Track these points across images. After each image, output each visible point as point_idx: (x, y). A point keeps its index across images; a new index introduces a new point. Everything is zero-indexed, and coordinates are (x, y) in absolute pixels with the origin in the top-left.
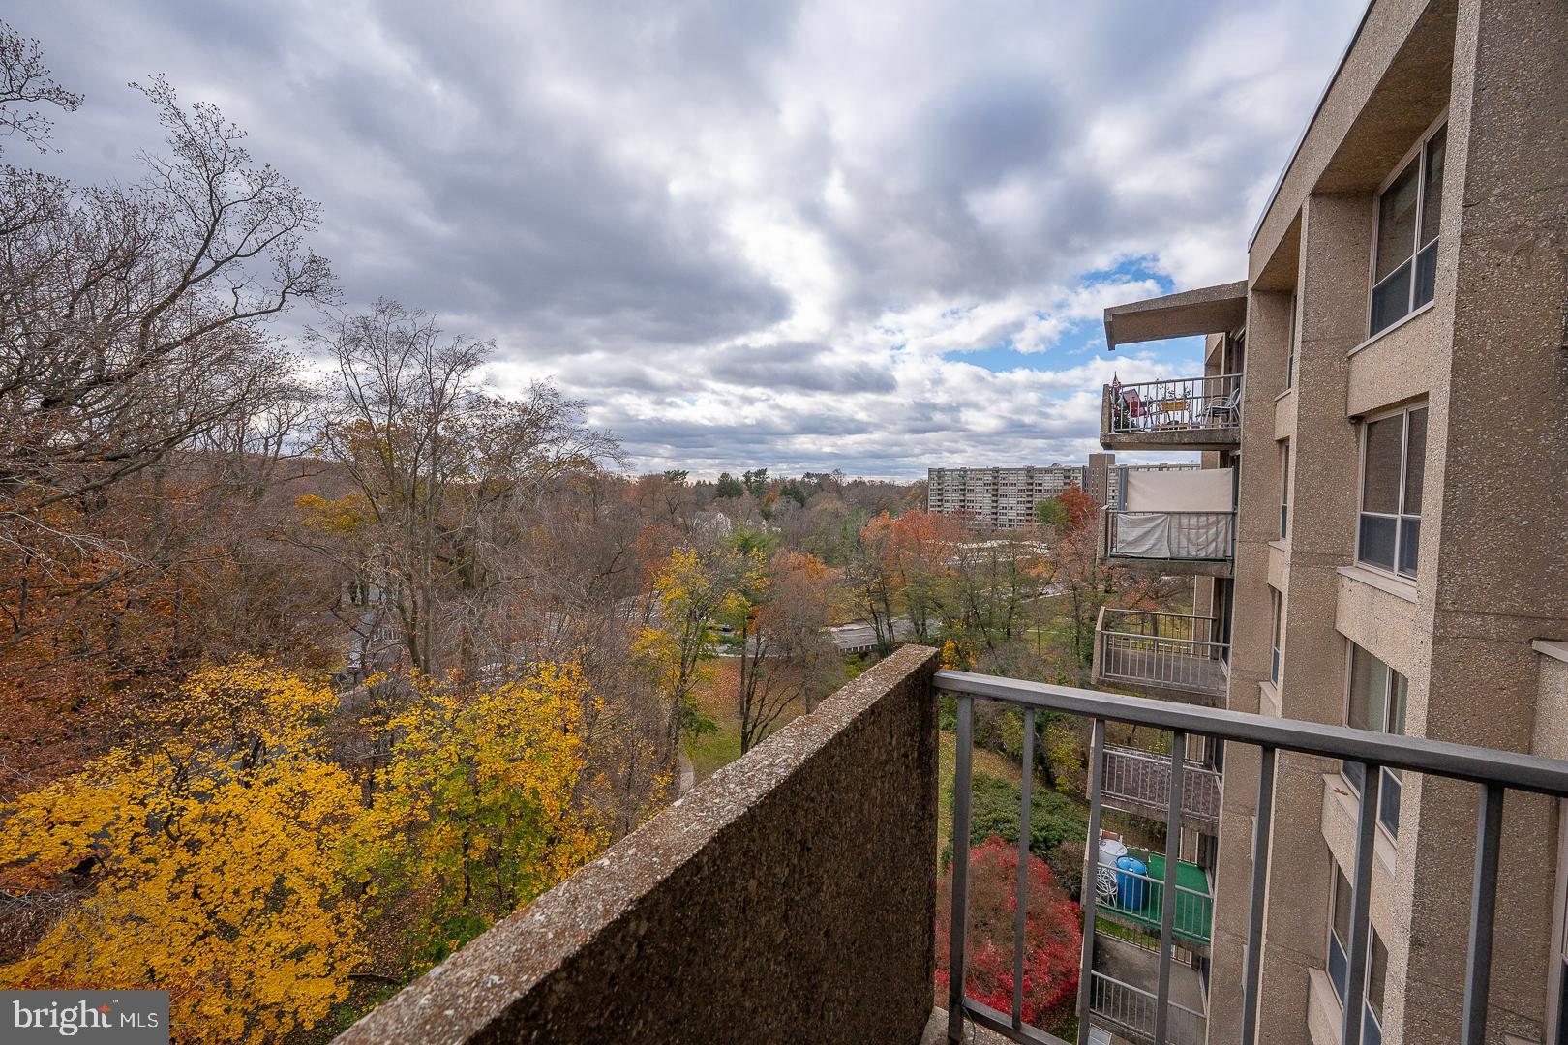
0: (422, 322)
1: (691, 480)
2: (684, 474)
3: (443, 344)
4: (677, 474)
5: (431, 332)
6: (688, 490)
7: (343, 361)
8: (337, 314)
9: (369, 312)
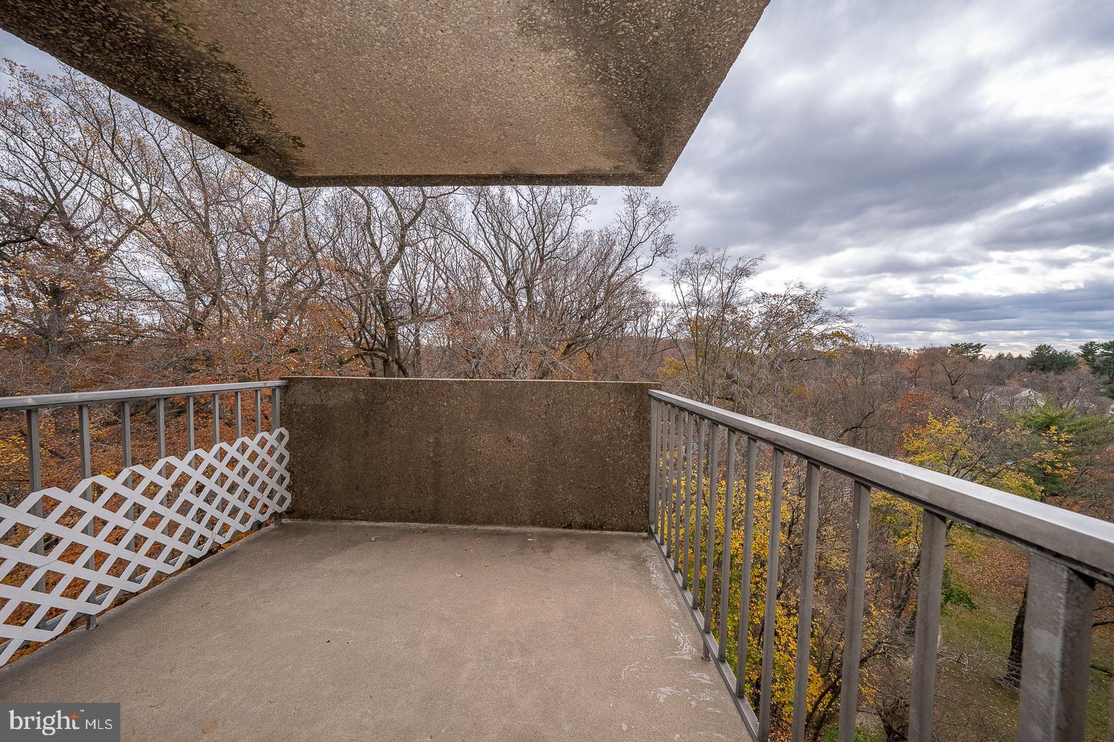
0: (717, 255)
1: (989, 353)
2: (979, 347)
3: (729, 266)
4: (967, 347)
5: (721, 261)
6: (984, 362)
7: (676, 283)
8: (674, 261)
9: (689, 255)
